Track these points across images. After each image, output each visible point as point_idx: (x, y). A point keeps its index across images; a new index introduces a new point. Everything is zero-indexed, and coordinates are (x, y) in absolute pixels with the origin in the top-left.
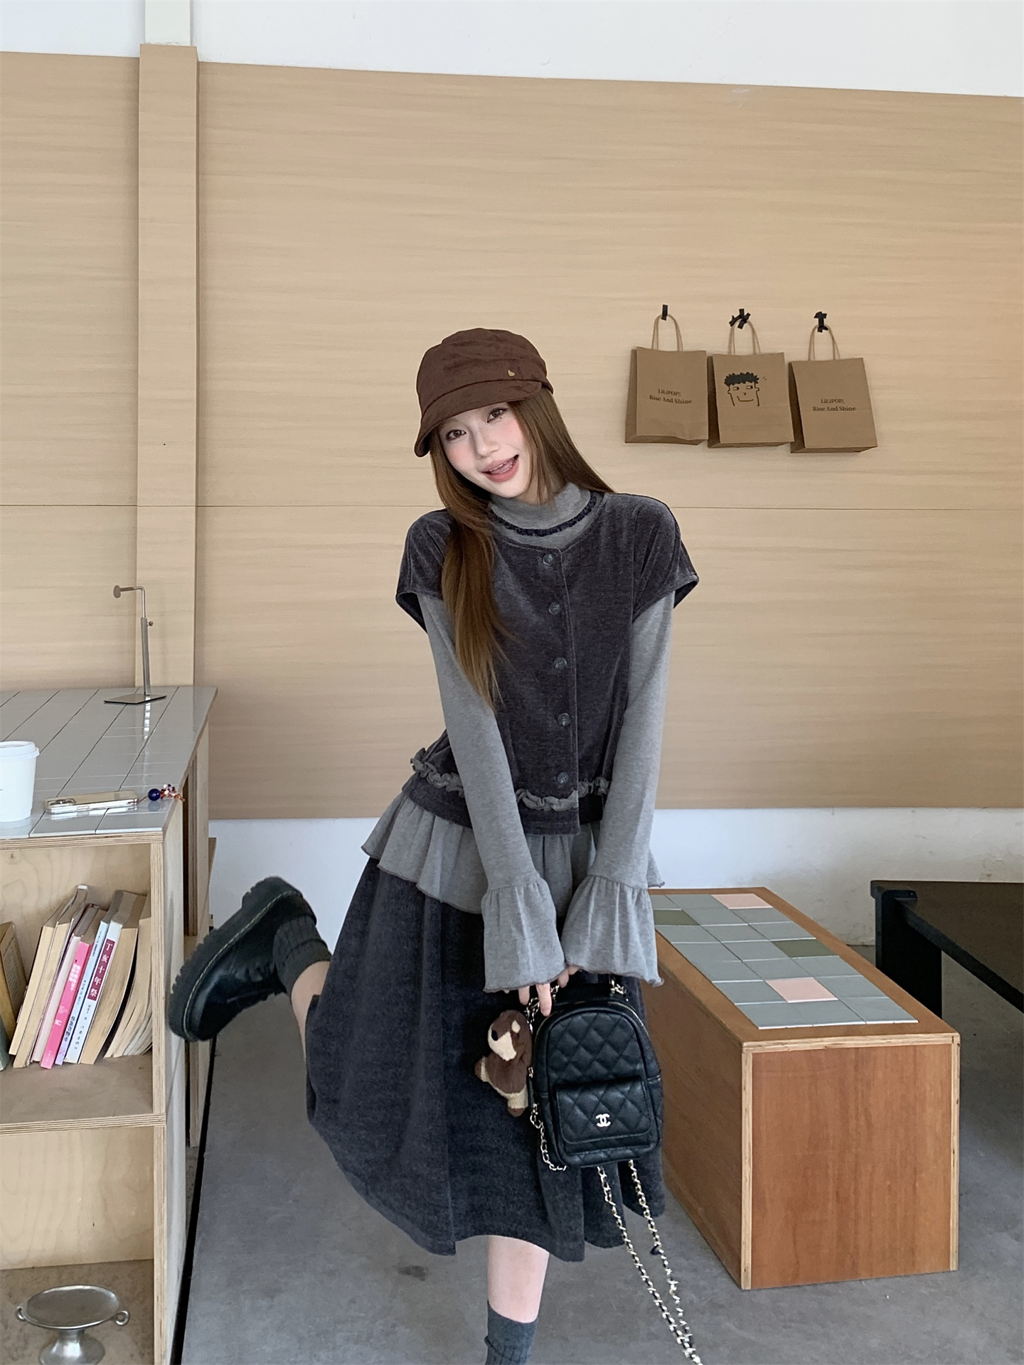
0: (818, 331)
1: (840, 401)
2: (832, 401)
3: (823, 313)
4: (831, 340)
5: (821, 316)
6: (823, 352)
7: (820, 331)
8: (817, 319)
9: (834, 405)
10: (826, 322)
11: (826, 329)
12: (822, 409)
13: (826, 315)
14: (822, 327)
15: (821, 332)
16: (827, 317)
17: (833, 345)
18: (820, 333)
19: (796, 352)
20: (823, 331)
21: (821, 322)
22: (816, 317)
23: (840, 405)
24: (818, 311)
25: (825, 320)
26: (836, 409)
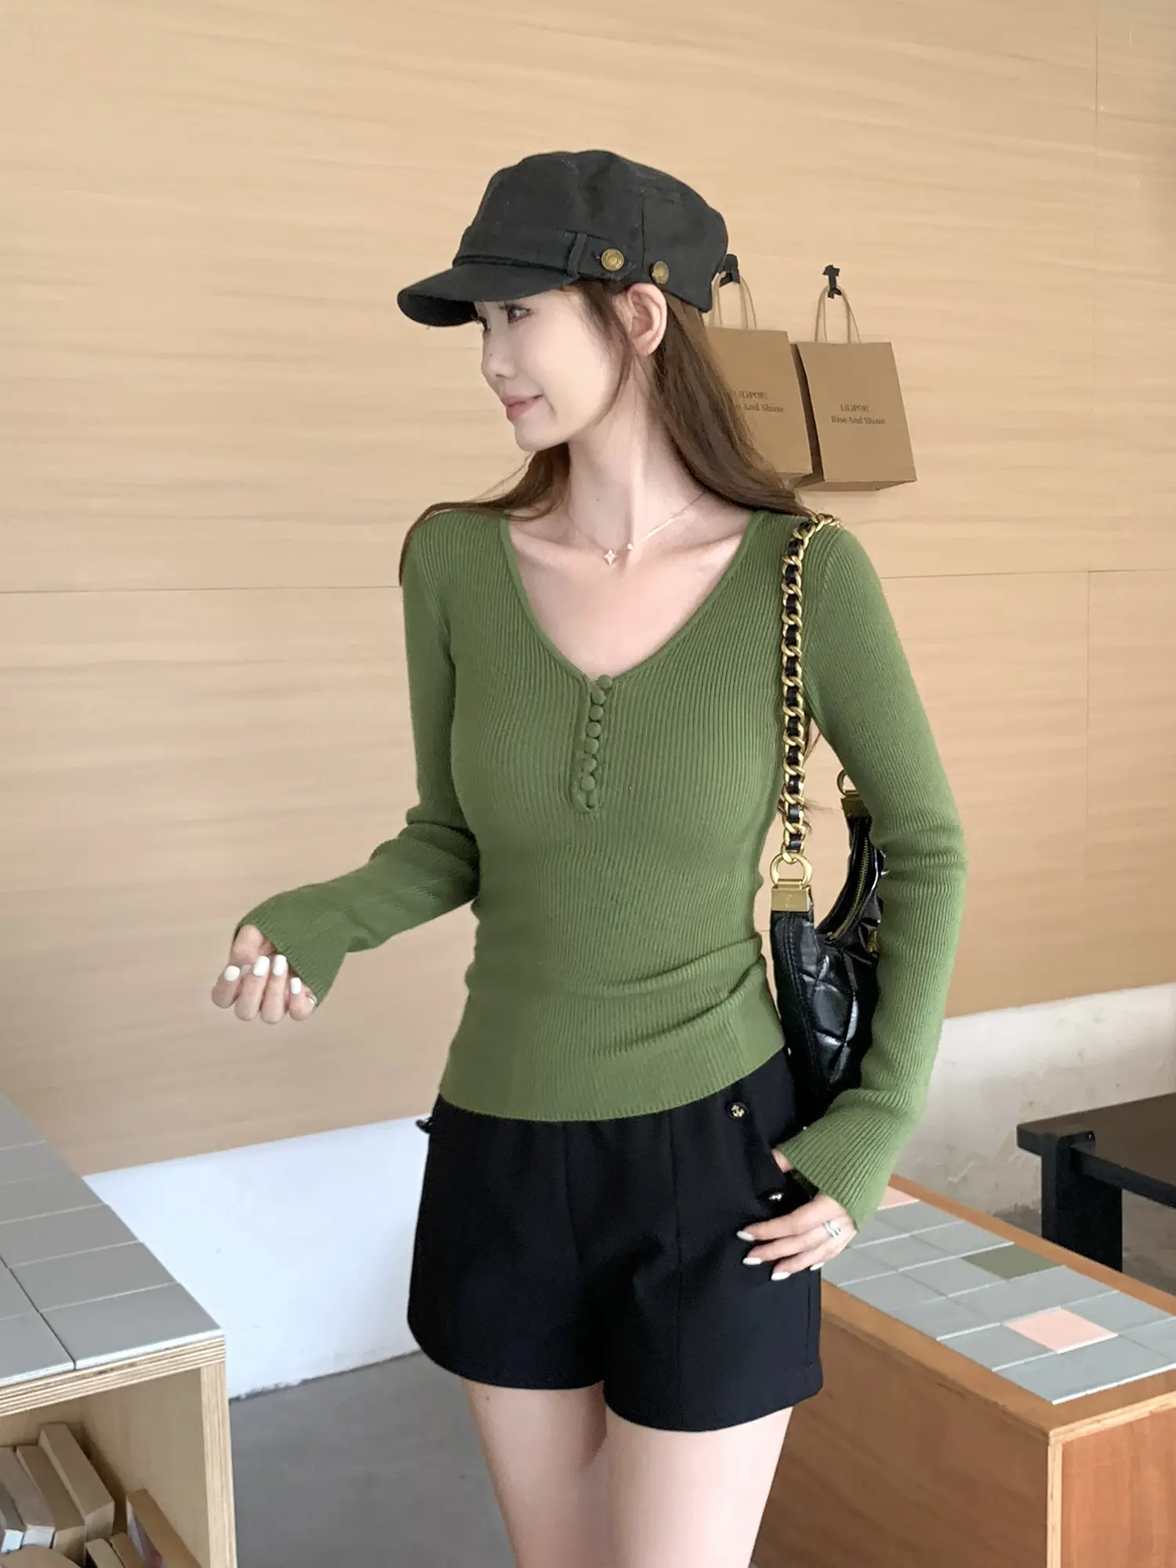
0: (829, 296)
1: (865, 408)
2: (855, 408)
3: (835, 267)
4: (844, 308)
5: (832, 272)
6: (835, 332)
7: (831, 296)
8: (827, 277)
9: (857, 415)
10: (840, 282)
11: (839, 293)
12: (844, 420)
13: (838, 270)
14: (834, 290)
15: (833, 297)
16: (840, 274)
17: (849, 320)
18: (830, 299)
19: (800, 332)
20: (836, 296)
21: (833, 282)
22: (825, 273)
23: (865, 415)
24: (826, 265)
25: (837, 278)
26: (859, 421)
